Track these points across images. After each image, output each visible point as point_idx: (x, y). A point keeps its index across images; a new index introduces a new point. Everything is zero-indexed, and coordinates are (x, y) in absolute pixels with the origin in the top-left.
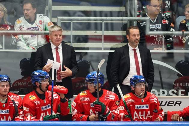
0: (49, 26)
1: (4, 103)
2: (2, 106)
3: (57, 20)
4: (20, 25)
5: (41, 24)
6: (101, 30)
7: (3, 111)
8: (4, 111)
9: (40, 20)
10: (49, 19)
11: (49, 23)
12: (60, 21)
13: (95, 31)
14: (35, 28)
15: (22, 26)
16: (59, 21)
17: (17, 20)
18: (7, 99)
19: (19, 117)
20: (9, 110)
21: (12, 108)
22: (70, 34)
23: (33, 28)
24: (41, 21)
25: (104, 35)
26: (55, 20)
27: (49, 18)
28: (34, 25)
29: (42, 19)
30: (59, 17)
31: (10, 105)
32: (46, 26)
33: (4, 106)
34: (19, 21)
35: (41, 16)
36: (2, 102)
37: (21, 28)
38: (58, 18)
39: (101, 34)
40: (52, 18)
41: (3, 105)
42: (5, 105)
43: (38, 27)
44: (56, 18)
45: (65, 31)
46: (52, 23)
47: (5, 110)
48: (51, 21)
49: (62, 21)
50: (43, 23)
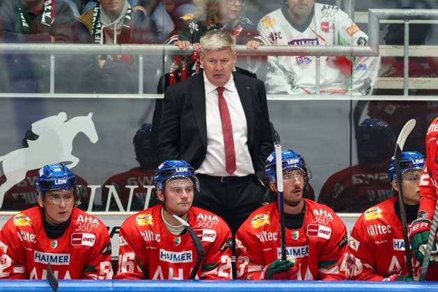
2: (172, 242)
3: (369, 17)
4: (271, 30)
5: (327, 30)
7: (175, 256)
8: (179, 254)
9: (325, 20)
12: (376, 19)
14: (309, 40)
15: (276, 34)
16: (374, 19)
17: (264, 18)
19: (218, 270)
20: (191, 252)
23: (303, 42)
24: (327, 24)
26: (363, 17)
27: (347, 13)
28: (307, 34)
29: (329, 20)
30: (374, 11)
33: (179, 242)
34: (270, 22)
35: (325, 11)
36: (173, 233)
37: (273, 40)
38: (370, 12)
40: (356, 13)
41: (175, 240)
42: (180, 238)
43: (317, 39)
44: (367, 13)
46: (357, 28)
47: (181, 253)
49: (382, 21)
50: (334, 28)
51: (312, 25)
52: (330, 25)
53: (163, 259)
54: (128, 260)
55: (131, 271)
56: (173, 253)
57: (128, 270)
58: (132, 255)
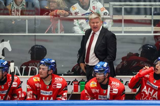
0: (102, 11)
1: (48, 84)
2: (46, 88)
3: (109, 5)
4: (75, 11)
6: (151, 14)
7: (46, 93)
9: (93, 5)
10: (101, 4)
11: (101, 9)
13: (145, 16)
15: (77, 12)
16: (111, 6)
18: (51, 81)
19: (62, 98)
20: (52, 91)
21: (55, 90)
22: (121, 19)
24: (94, 7)
25: (154, 19)
26: (107, 5)
30: (112, 3)
31: (54, 87)
32: (99, 11)
33: (48, 88)
34: (74, 8)
35: (94, 2)
36: (46, 84)
37: (76, 14)
38: (110, 4)
39: (151, 19)
42: (48, 86)
43: (91, 12)
45: (117, 16)
46: (105, 9)
47: (49, 92)
48: (103, 6)
50: (96, 8)
51: (90, 8)
52: (95, 7)
53: (41, 94)
54: (30, 94)
55: (31, 98)
56: (46, 92)
57: (30, 97)
58: (31, 92)
